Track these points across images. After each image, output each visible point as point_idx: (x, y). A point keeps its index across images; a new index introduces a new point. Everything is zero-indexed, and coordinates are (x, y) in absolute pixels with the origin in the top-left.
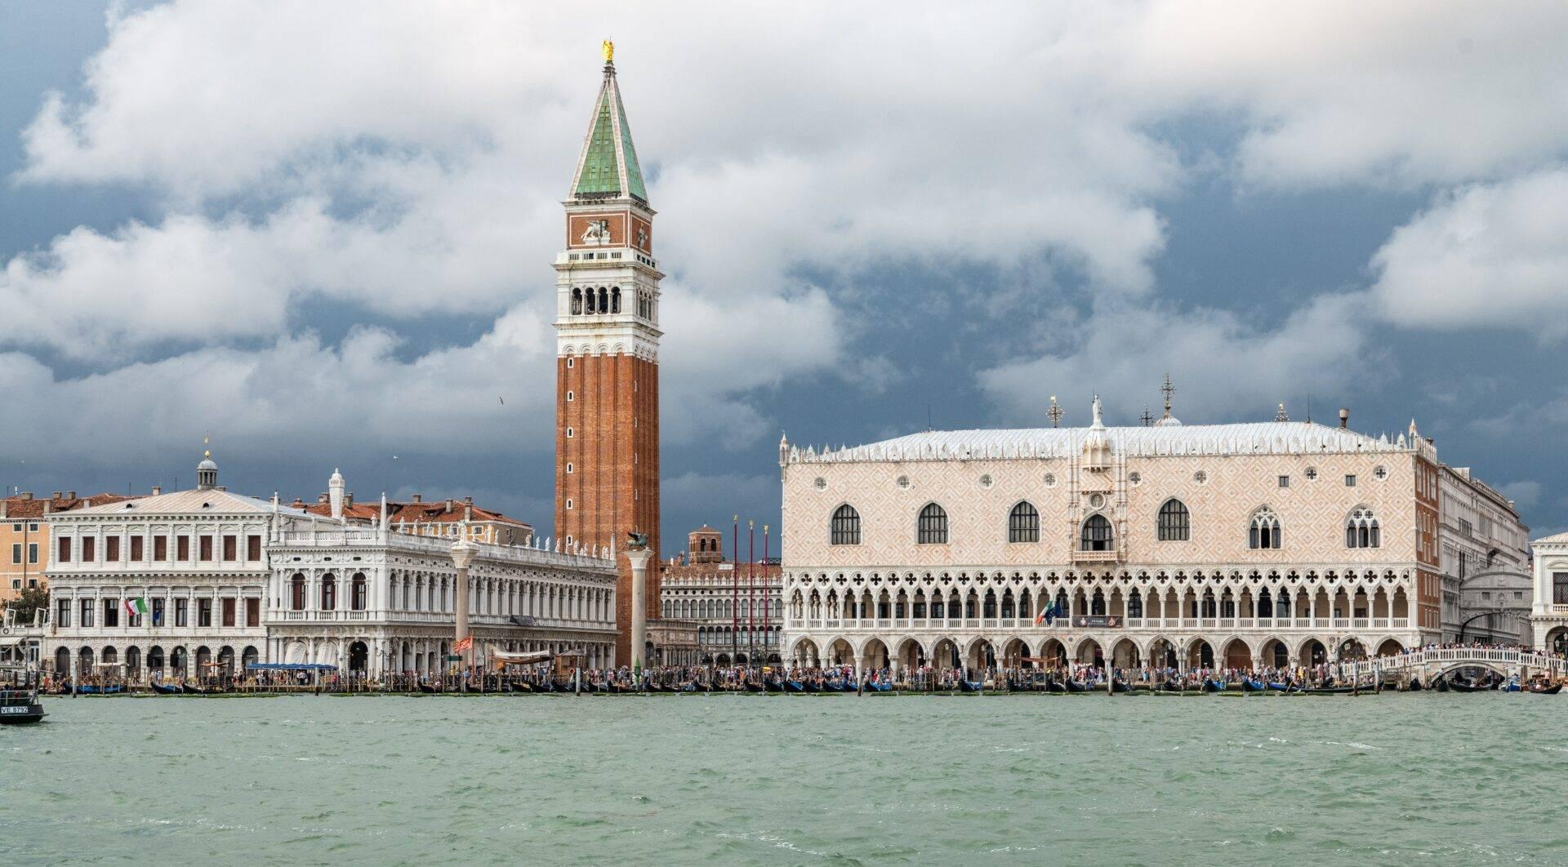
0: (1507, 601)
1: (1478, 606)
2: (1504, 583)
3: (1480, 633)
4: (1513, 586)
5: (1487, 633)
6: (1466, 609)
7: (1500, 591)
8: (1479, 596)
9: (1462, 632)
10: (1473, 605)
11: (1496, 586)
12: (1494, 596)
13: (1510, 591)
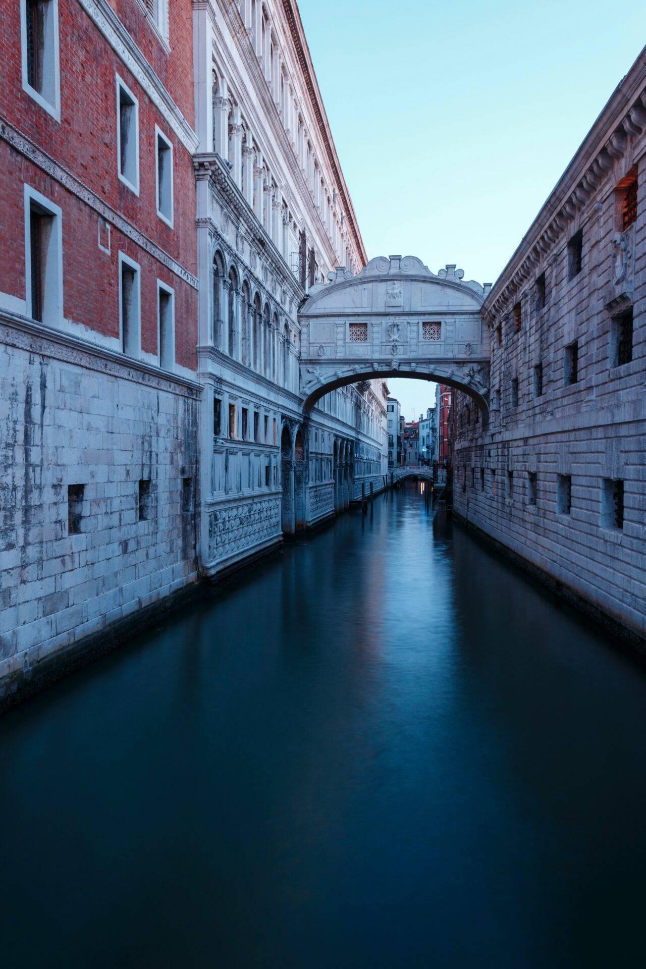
0: (406, 344)
1: (340, 356)
2: (400, 301)
3: (345, 430)
4: (420, 309)
5: (353, 434)
6: (313, 362)
7: (391, 320)
8: (342, 331)
9: (307, 419)
10: (328, 354)
11: (382, 310)
12: (378, 328)
13: (413, 320)
